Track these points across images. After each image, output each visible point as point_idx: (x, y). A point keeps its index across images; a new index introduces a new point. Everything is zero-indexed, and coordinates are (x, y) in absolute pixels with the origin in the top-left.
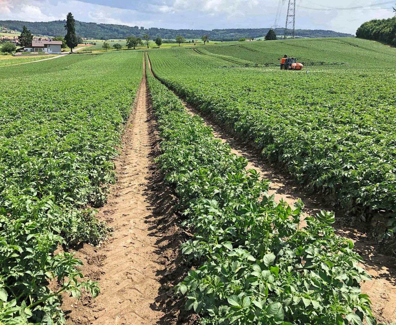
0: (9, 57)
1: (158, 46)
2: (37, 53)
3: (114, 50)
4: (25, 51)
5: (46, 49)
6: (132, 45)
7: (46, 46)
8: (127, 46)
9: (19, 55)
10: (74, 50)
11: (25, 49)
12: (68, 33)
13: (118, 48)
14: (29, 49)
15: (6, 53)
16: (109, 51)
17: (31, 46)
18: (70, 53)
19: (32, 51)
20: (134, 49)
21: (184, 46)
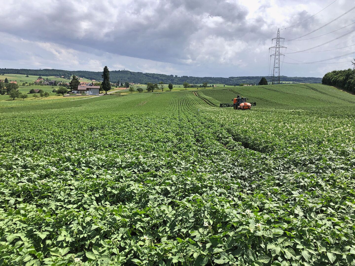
0: (61, 97)
1: (170, 90)
2: (81, 94)
3: (138, 92)
4: (72, 93)
5: (88, 92)
6: (151, 88)
7: (88, 89)
8: (147, 89)
9: (68, 96)
10: (108, 93)
11: (73, 91)
12: (104, 81)
13: (140, 91)
14: (76, 92)
15: (60, 94)
16: (134, 93)
17: (77, 90)
18: (105, 95)
19: (77, 93)
20: (152, 92)
21: (189, 90)
